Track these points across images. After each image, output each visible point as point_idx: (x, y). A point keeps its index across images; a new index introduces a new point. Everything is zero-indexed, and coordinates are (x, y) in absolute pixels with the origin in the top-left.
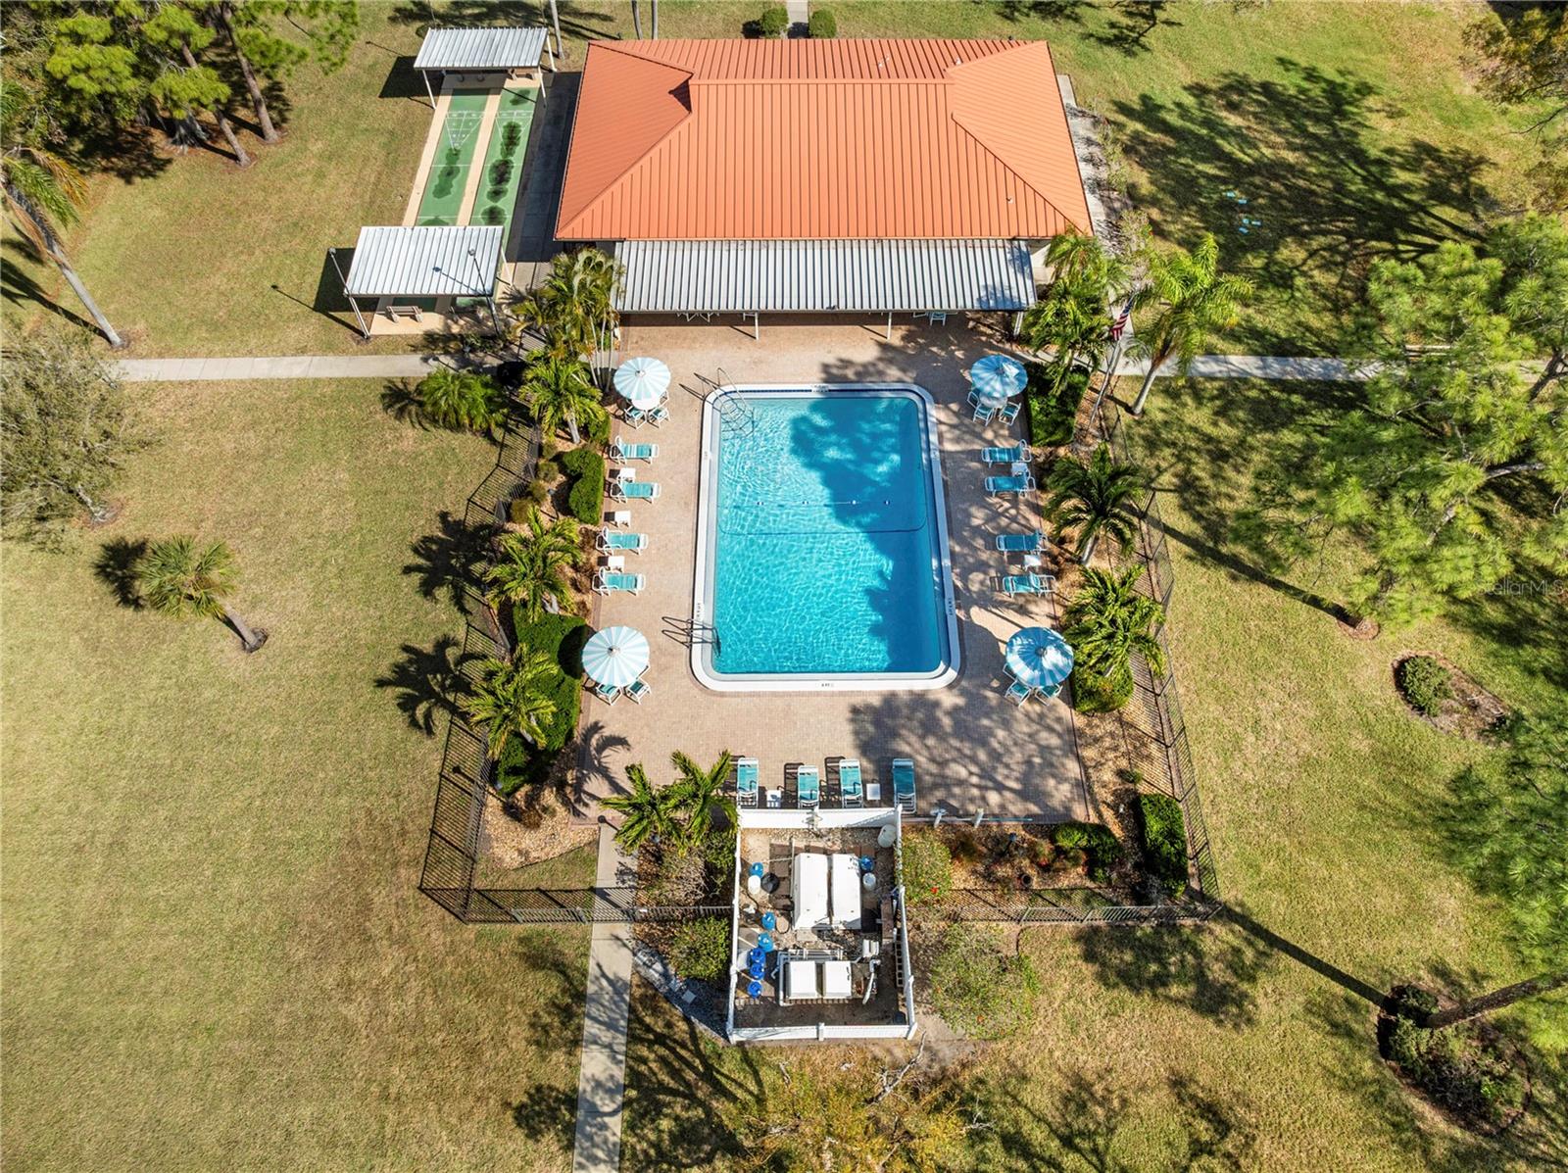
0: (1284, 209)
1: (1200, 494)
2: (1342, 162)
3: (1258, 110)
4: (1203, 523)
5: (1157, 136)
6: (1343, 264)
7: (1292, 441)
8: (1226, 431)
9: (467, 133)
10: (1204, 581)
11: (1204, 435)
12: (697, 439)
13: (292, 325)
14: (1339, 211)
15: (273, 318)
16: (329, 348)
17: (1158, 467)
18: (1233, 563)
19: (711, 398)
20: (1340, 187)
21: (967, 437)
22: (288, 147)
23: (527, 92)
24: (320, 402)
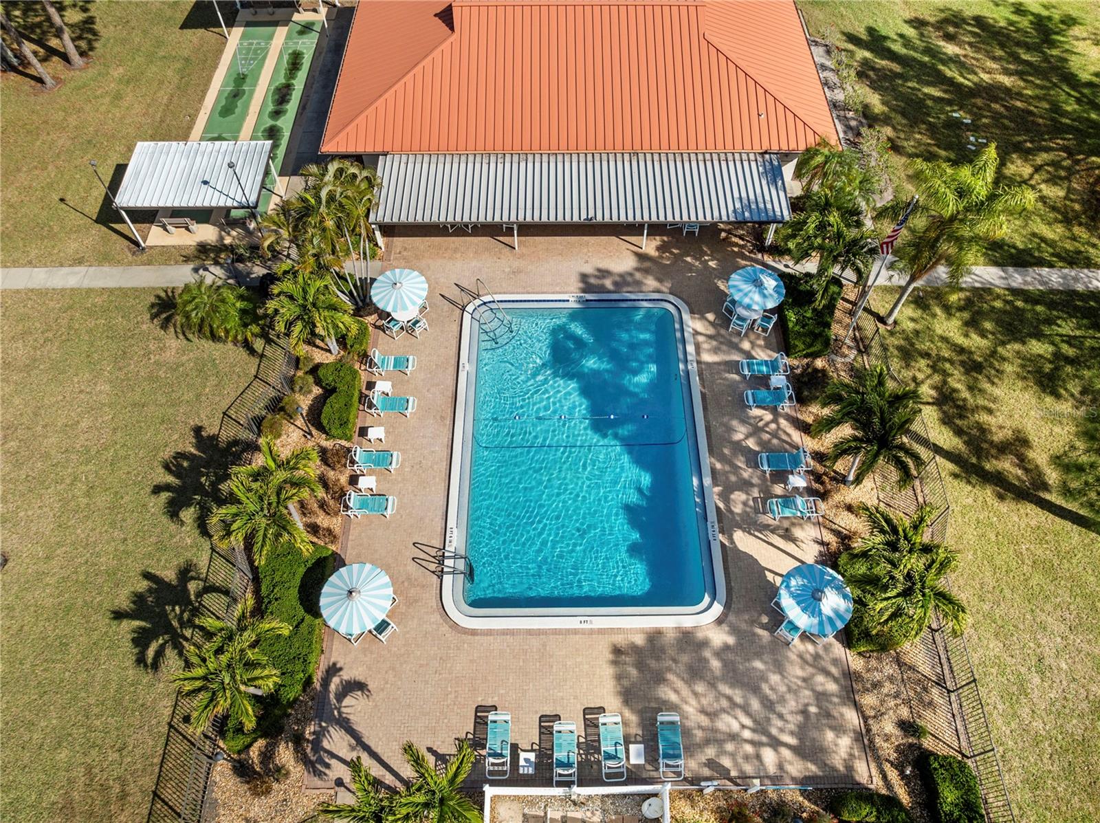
0: (1006, 128)
1: (958, 407)
2: (1055, 85)
3: (973, 40)
4: (966, 438)
5: (884, 62)
6: (1068, 178)
7: (1041, 352)
8: (976, 342)
9: (254, 59)
10: (970, 501)
11: (956, 345)
12: (455, 349)
13: (74, 236)
14: (1057, 129)
15: (56, 229)
16: (105, 258)
17: (914, 379)
18: (998, 481)
19: (470, 308)
20: (1056, 108)
21: (724, 348)
22: (91, 72)
23: (313, 24)
24: (90, 313)
